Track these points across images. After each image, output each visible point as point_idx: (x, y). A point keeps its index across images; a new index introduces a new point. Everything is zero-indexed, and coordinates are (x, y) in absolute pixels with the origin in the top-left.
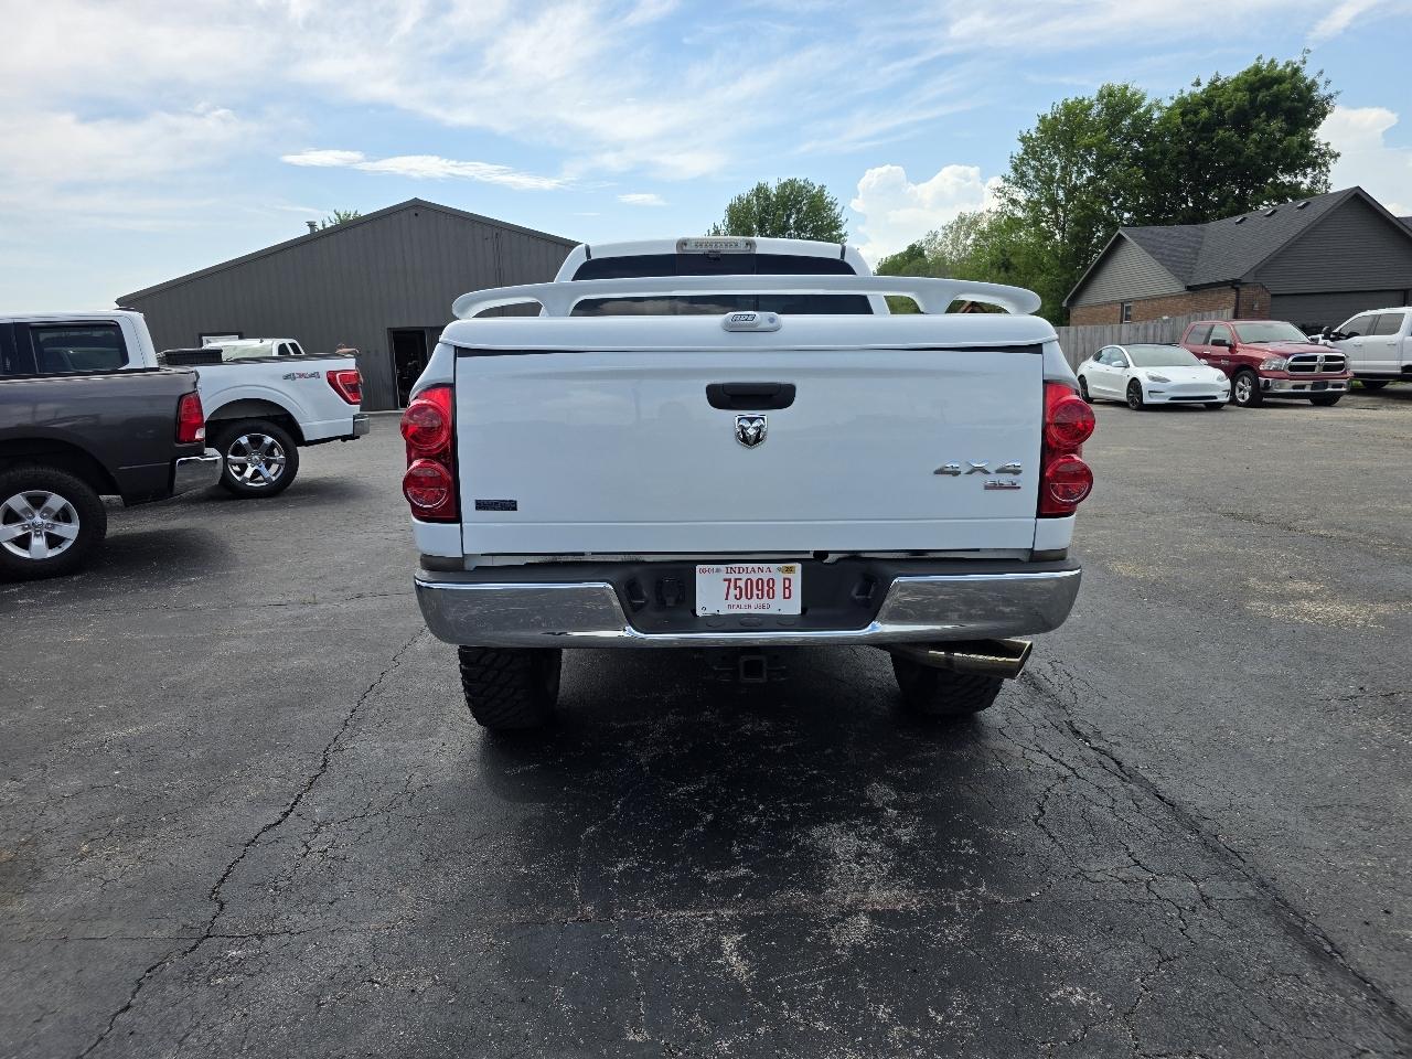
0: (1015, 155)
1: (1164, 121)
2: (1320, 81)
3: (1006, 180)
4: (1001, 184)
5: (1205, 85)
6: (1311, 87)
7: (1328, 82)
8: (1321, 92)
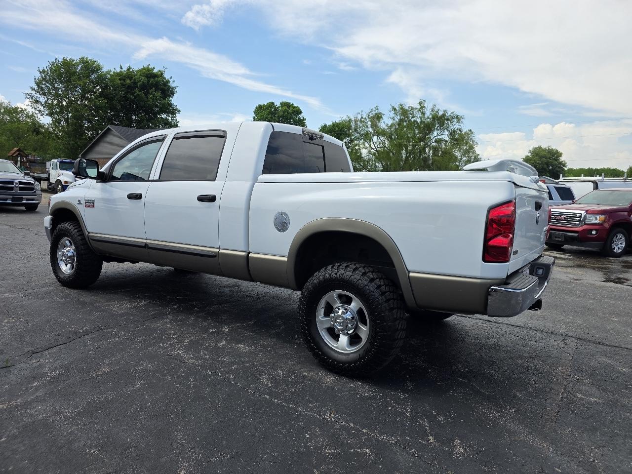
0: (37, 78)
1: (112, 80)
2: (171, 80)
3: (33, 89)
4: (30, 91)
5: (125, 69)
6: (168, 82)
7: (174, 82)
8: (172, 85)
